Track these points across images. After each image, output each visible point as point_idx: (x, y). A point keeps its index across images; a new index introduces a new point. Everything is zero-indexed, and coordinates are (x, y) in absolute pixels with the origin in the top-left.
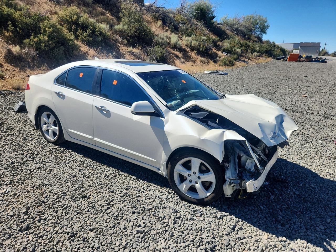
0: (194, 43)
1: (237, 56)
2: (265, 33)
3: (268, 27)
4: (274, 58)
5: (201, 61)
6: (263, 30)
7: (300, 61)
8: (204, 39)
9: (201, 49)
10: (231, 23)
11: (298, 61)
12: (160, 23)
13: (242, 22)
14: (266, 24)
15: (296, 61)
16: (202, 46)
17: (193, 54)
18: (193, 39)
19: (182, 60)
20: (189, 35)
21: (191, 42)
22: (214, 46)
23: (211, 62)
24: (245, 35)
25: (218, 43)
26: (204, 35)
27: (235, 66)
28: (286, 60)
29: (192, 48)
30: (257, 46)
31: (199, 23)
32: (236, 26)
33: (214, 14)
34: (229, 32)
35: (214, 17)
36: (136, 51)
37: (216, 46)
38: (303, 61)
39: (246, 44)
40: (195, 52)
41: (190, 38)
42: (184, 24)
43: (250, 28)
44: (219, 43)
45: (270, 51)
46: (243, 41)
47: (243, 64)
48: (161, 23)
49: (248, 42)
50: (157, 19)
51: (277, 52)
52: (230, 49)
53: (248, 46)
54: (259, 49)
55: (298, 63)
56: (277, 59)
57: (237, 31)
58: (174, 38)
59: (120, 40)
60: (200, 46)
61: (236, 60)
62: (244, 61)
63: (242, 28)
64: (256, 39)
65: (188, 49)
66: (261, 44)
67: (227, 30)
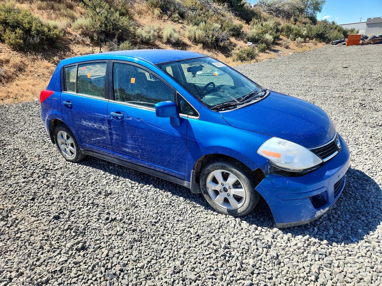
0: (200, 34)
1: (265, 45)
2: (320, 11)
3: (323, 2)
4: (327, 43)
6: (317, 6)
7: (363, 44)
8: (217, 27)
9: (209, 40)
10: (270, 2)
11: (360, 44)
12: (157, 11)
15: (358, 44)
16: (210, 37)
17: (196, 49)
18: (200, 28)
21: (195, 33)
22: (233, 35)
25: (242, 31)
28: (344, 44)
29: (197, 41)
30: (304, 29)
31: (220, 7)
32: (276, 6)
37: (238, 35)
38: (368, 44)
39: (289, 28)
40: (200, 45)
41: (195, 28)
42: (193, 10)
43: (297, 6)
45: (323, 34)
46: (284, 23)
48: (159, 12)
49: (291, 25)
50: (154, 6)
51: (333, 34)
52: (257, 36)
53: (290, 30)
54: (308, 33)
55: (359, 47)
56: (333, 44)
57: (278, 12)
58: (169, 29)
60: (207, 37)
61: (263, 51)
62: (275, 51)
63: (286, 8)
64: (308, 20)
65: (190, 43)
66: (312, 26)
67: (264, 13)
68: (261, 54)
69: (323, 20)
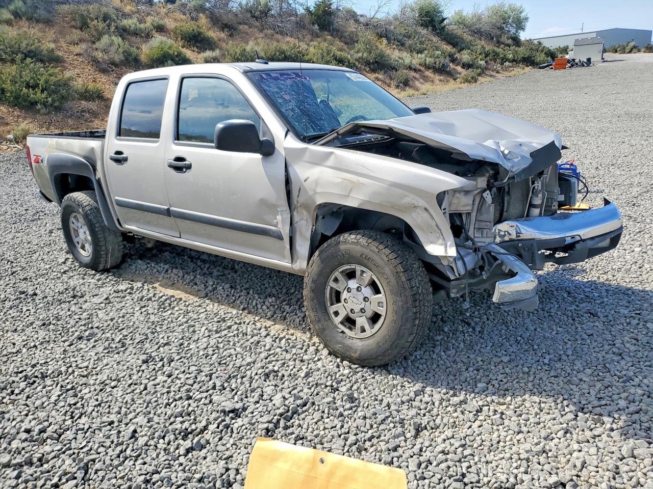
0: (429, 60)
1: (481, 70)
2: (523, 29)
3: (527, 19)
4: (535, 67)
5: (440, 80)
6: (520, 24)
8: (438, 54)
9: (437, 66)
10: (469, 21)
12: (385, 41)
13: (485, 18)
14: (523, 15)
16: (438, 63)
17: (429, 73)
18: (426, 56)
19: (422, 81)
20: (420, 52)
21: (425, 60)
22: (451, 61)
23: (451, 80)
24: (492, 38)
25: (455, 56)
26: (437, 49)
27: (478, 82)
28: (552, 68)
29: (428, 67)
30: (509, 52)
31: (426, 32)
32: (477, 26)
33: (445, 15)
34: (467, 37)
35: (444, 20)
36: (380, 77)
37: (453, 60)
39: (494, 52)
40: (431, 71)
41: (423, 55)
42: (409, 37)
43: (498, 25)
44: (457, 55)
45: (529, 57)
46: (489, 47)
47: (489, 79)
49: (496, 49)
50: (380, 36)
51: (540, 57)
52: (471, 63)
53: (496, 54)
54: (514, 57)
56: (540, 68)
57: (478, 33)
58: (407, 58)
59: (363, 67)
60: (435, 63)
61: (479, 75)
62: (491, 76)
63: (486, 28)
64: (510, 41)
65: (423, 69)
66: (517, 48)
67: (465, 34)
68: (480, 78)
69: (527, 39)
